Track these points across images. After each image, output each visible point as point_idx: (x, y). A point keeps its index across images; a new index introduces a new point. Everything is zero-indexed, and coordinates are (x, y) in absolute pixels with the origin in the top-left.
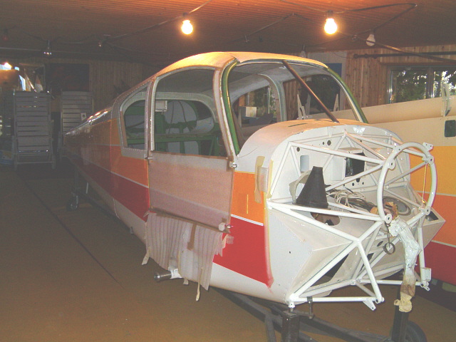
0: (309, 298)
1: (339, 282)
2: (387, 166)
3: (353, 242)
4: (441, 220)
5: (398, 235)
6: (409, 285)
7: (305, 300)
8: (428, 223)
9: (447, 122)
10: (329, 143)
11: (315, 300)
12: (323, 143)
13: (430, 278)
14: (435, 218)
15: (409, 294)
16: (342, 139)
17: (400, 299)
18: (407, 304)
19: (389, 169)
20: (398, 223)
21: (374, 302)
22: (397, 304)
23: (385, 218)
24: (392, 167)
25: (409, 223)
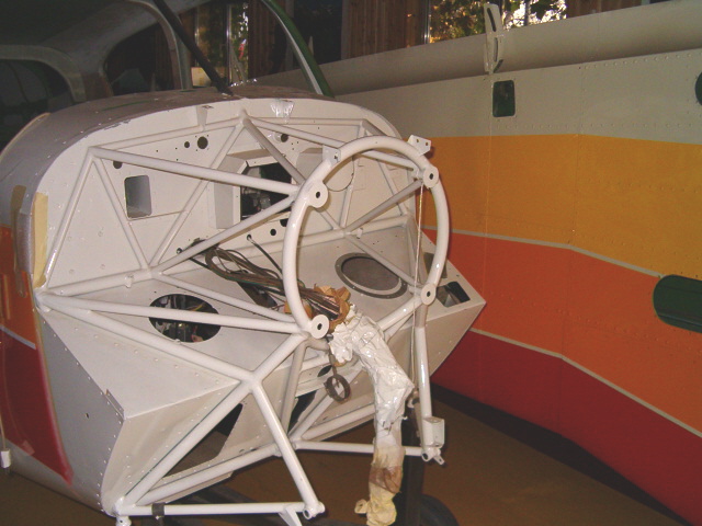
0: (158, 507)
1: (242, 454)
2: (305, 200)
3: (241, 382)
4: (476, 302)
5: (356, 357)
6: (385, 470)
7: (148, 511)
8: (441, 312)
9: (497, 85)
10: (203, 143)
11: (170, 510)
12: (187, 145)
13: (442, 441)
14: (463, 297)
15: (388, 489)
16: (236, 133)
17: (368, 499)
18: (383, 510)
19: (310, 209)
20: (353, 329)
21: (300, 515)
22: (362, 511)
23: (310, 325)
24: (320, 203)
25: (383, 325)
